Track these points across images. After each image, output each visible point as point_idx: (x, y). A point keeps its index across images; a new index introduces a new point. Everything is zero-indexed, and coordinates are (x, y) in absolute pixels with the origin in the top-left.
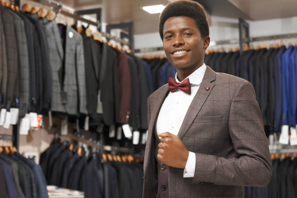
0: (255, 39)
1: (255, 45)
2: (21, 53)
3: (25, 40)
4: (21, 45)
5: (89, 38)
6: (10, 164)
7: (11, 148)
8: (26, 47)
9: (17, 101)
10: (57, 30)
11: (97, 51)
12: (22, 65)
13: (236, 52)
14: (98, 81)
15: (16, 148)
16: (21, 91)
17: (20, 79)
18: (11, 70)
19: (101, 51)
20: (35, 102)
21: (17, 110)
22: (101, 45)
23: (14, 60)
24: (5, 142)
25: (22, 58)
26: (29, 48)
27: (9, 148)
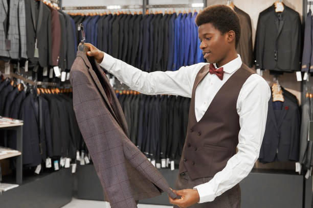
0: (153, 6)
1: (154, 11)
11: (35, 7)
13: (140, 14)
14: (35, 31)
19: (38, 7)
22: (38, 2)
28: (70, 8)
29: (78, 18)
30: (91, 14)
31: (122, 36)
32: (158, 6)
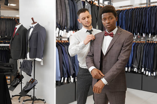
0: (152, 3)
1: (152, 5)
2: (67, 11)
3: (68, 7)
4: (67, 9)
5: (94, 5)
7: (67, 41)
8: (69, 10)
10: (81, 3)
11: (97, 9)
12: (67, 16)
13: (145, 7)
14: (97, 19)
15: (69, 41)
16: (67, 24)
17: (67, 20)
18: (63, 17)
19: (98, 9)
20: (72, 27)
21: (66, 30)
22: (98, 7)
23: (64, 14)
24: (65, 39)
25: (67, 13)
26: (70, 10)
27: (66, 41)
28: (118, 7)
29: (118, 11)
30: (124, 9)
31: (136, 17)
32: (154, 3)
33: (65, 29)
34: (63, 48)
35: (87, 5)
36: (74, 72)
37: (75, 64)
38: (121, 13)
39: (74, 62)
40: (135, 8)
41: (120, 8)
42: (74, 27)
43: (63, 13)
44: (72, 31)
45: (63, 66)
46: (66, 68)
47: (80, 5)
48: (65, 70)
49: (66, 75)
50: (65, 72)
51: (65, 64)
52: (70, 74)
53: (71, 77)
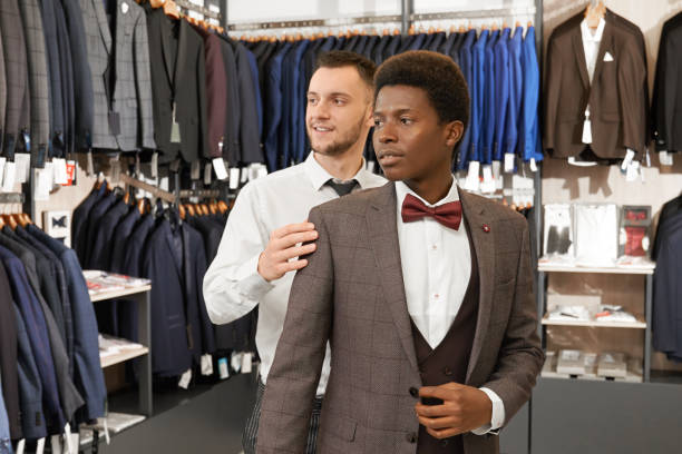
2: (33, 48)
4: (31, 32)
5: (155, 9)
6: (19, 254)
7: (20, 218)
8: (41, 35)
9: (27, 140)
11: (170, 33)
12: (35, 72)
13: (395, 36)
14: (172, 86)
15: (30, 217)
16: (35, 121)
17: (32, 98)
18: (14, 81)
19: (176, 34)
20: (61, 138)
21: (28, 156)
22: (176, 22)
23: (19, 63)
24: (9, 205)
25: (33, 55)
26: (47, 38)
27: (16, 217)
30: (290, 38)
32: (434, 16)
33: (24, 151)
34: (14, 262)
35: (129, 10)
36: (83, 402)
37: (80, 353)
38: (278, 59)
39: (77, 342)
40: (348, 36)
41: (262, 27)
42: (70, 136)
43: (13, 55)
44: (63, 160)
45: (22, 373)
46: (39, 381)
47: (91, 12)
48: (32, 394)
49: (38, 423)
50: (35, 404)
51: (31, 358)
52: (60, 411)
53: (67, 428)
